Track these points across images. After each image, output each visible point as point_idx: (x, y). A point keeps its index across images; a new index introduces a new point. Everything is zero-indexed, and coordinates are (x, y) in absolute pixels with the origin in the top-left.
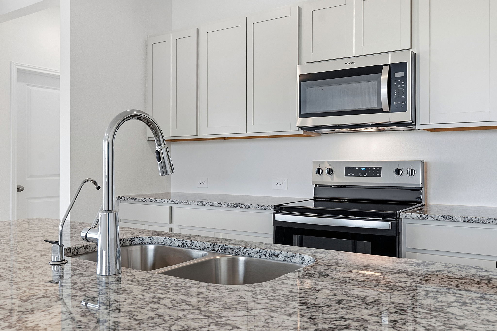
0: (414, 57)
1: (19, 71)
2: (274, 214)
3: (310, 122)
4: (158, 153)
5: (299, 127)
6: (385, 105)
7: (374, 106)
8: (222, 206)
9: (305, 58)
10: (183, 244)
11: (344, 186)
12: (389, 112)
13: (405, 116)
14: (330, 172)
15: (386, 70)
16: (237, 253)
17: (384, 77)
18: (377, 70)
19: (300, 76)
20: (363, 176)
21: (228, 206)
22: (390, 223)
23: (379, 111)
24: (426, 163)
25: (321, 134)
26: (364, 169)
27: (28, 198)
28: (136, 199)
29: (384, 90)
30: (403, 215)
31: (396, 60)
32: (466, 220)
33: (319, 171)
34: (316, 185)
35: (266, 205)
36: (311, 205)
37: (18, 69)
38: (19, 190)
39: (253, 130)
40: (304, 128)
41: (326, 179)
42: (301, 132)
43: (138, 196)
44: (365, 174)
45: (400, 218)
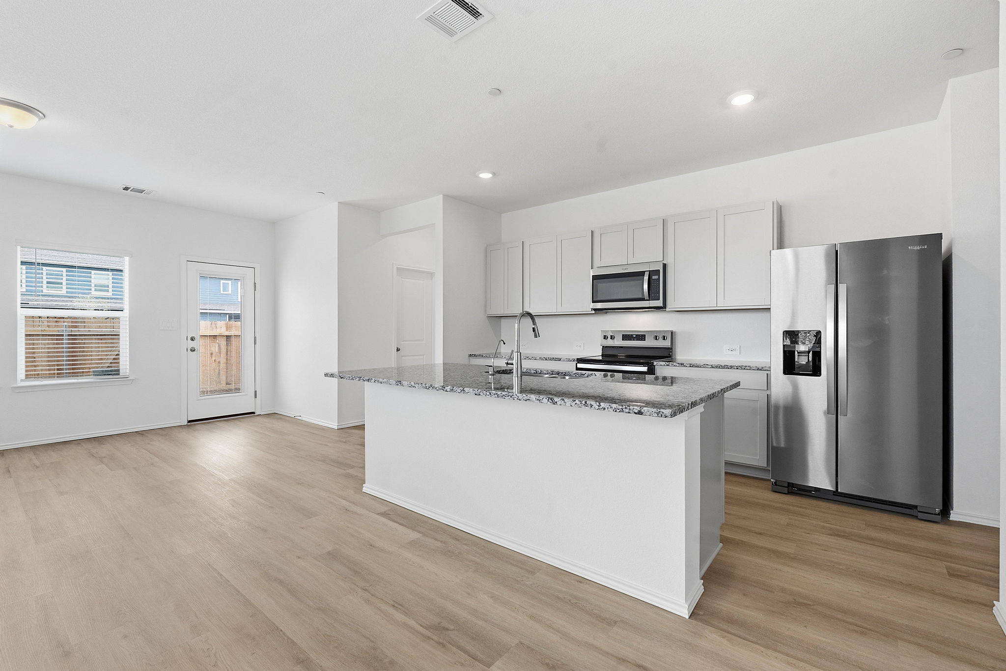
0: (665, 266)
1: (398, 269)
2: (576, 364)
3: (599, 306)
4: (533, 328)
5: (592, 309)
6: (646, 296)
7: (640, 296)
8: (542, 360)
9: (596, 264)
10: (537, 372)
11: (622, 347)
12: (649, 300)
13: (659, 303)
14: (612, 337)
15: (647, 275)
16: (564, 375)
17: (646, 278)
18: (642, 274)
19: (593, 276)
20: (634, 340)
21: (546, 359)
22: (647, 368)
23: (643, 299)
24: (675, 332)
25: (606, 313)
26: (635, 336)
27: (402, 356)
28: (482, 356)
29: (646, 286)
30: (655, 363)
31: (653, 268)
32: (692, 366)
33: (605, 337)
34: (603, 347)
35: (571, 358)
36: (600, 358)
37: (397, 267)
38: (398, 350)
39: (560, 311)
40: (595, 310)
41: (610, 343)
42: (594, 312)
43: (484, 354)
44: (635, 339)
45: (653, 365)
